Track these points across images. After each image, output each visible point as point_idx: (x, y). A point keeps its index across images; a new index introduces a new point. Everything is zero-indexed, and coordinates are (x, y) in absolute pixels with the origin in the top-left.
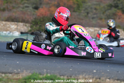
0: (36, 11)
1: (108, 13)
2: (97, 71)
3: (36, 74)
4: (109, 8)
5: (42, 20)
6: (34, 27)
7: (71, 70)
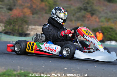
0: (10, 12)
1: (78, 15)
2: (68, 68)
3: (10, 70)
4: (79, 10)
5: (15, 20)
6: (8, 27)
7: (43, 67)
